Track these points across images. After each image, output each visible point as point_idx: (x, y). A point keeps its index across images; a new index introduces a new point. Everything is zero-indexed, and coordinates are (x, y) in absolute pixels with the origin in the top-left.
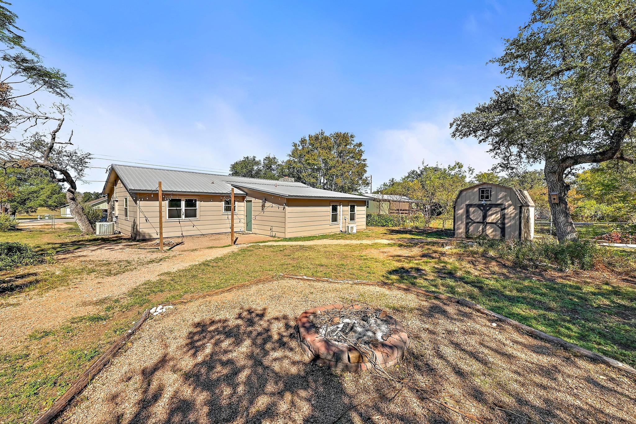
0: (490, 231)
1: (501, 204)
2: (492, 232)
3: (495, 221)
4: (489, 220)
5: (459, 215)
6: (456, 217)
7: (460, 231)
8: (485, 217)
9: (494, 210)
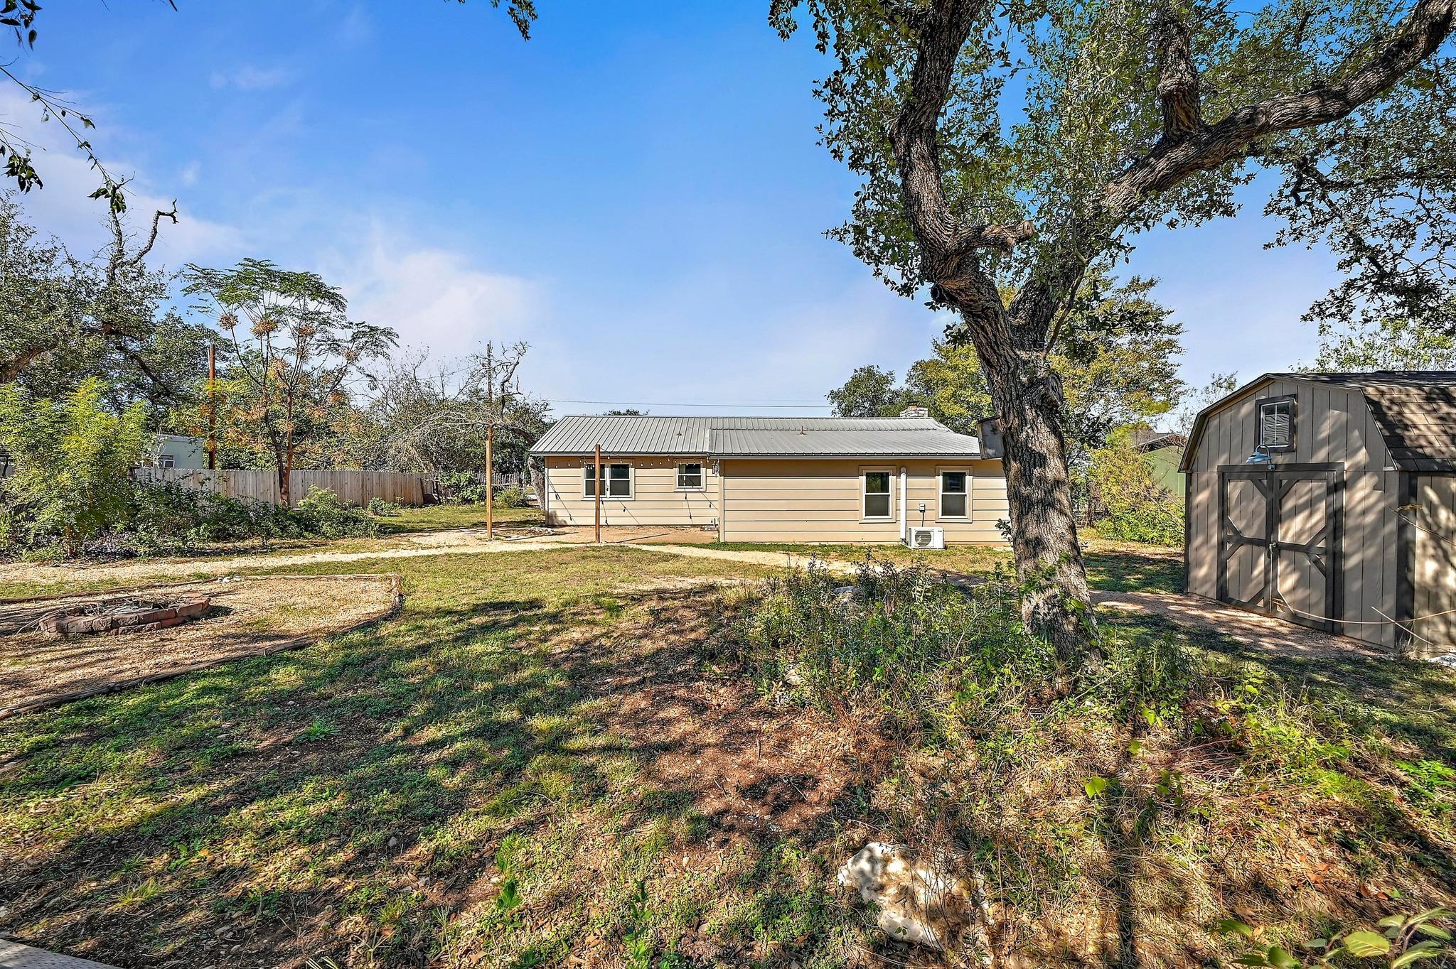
0: (1290, 582)
1: (1327, 466)
2: (1294, 589)
3: (1304, 541)
4: (1284, 537)
5: (1200, 508)
6: (1194, 514)
7: (1203, 572)
8: (1274, 519)
9: (1305, 489)
